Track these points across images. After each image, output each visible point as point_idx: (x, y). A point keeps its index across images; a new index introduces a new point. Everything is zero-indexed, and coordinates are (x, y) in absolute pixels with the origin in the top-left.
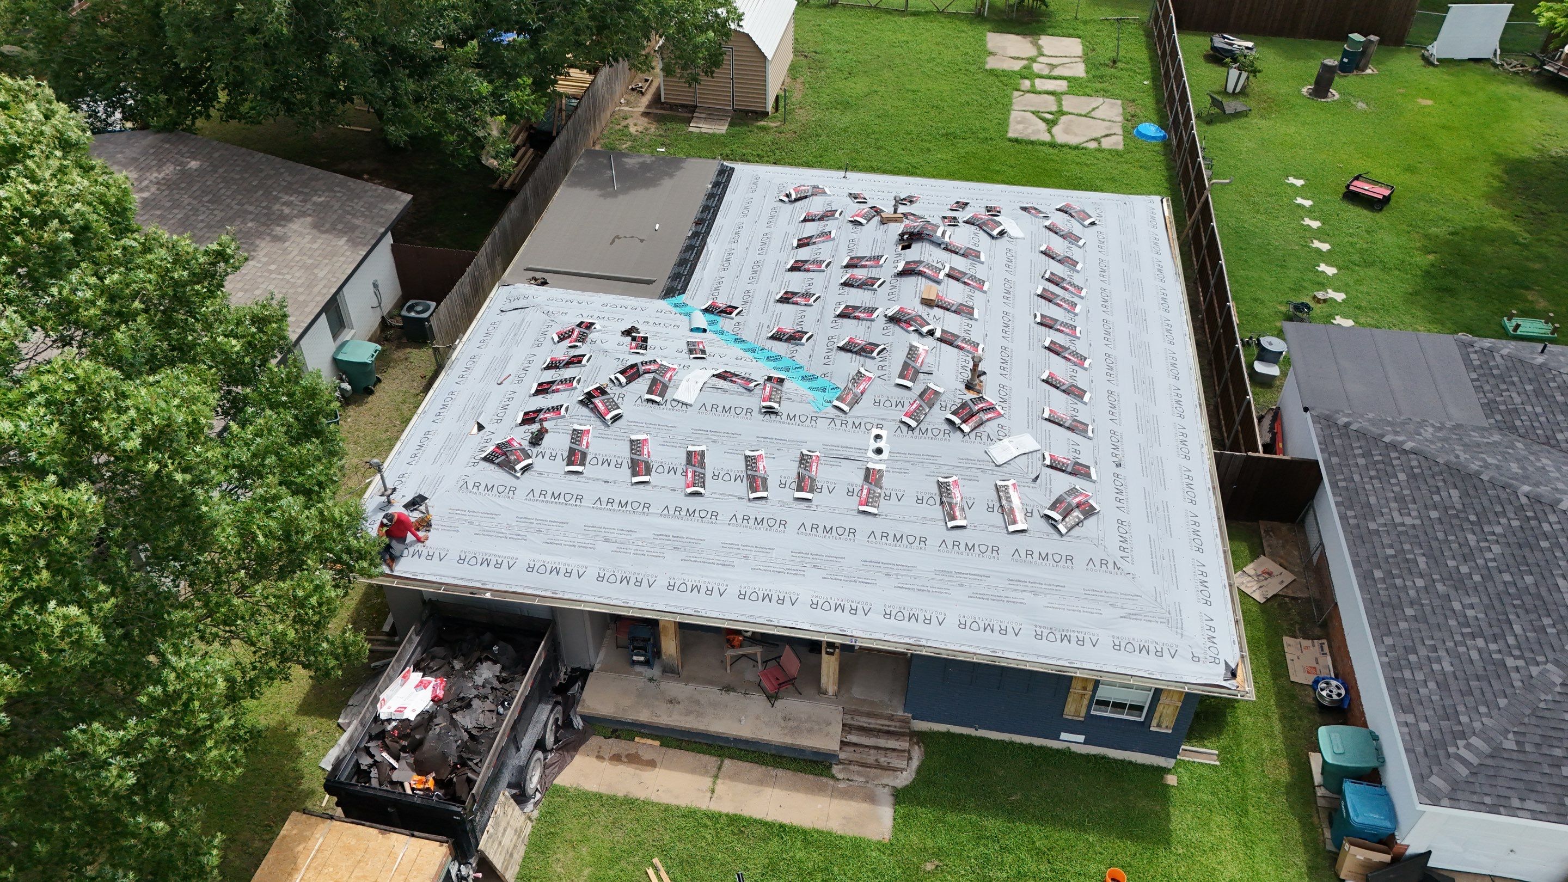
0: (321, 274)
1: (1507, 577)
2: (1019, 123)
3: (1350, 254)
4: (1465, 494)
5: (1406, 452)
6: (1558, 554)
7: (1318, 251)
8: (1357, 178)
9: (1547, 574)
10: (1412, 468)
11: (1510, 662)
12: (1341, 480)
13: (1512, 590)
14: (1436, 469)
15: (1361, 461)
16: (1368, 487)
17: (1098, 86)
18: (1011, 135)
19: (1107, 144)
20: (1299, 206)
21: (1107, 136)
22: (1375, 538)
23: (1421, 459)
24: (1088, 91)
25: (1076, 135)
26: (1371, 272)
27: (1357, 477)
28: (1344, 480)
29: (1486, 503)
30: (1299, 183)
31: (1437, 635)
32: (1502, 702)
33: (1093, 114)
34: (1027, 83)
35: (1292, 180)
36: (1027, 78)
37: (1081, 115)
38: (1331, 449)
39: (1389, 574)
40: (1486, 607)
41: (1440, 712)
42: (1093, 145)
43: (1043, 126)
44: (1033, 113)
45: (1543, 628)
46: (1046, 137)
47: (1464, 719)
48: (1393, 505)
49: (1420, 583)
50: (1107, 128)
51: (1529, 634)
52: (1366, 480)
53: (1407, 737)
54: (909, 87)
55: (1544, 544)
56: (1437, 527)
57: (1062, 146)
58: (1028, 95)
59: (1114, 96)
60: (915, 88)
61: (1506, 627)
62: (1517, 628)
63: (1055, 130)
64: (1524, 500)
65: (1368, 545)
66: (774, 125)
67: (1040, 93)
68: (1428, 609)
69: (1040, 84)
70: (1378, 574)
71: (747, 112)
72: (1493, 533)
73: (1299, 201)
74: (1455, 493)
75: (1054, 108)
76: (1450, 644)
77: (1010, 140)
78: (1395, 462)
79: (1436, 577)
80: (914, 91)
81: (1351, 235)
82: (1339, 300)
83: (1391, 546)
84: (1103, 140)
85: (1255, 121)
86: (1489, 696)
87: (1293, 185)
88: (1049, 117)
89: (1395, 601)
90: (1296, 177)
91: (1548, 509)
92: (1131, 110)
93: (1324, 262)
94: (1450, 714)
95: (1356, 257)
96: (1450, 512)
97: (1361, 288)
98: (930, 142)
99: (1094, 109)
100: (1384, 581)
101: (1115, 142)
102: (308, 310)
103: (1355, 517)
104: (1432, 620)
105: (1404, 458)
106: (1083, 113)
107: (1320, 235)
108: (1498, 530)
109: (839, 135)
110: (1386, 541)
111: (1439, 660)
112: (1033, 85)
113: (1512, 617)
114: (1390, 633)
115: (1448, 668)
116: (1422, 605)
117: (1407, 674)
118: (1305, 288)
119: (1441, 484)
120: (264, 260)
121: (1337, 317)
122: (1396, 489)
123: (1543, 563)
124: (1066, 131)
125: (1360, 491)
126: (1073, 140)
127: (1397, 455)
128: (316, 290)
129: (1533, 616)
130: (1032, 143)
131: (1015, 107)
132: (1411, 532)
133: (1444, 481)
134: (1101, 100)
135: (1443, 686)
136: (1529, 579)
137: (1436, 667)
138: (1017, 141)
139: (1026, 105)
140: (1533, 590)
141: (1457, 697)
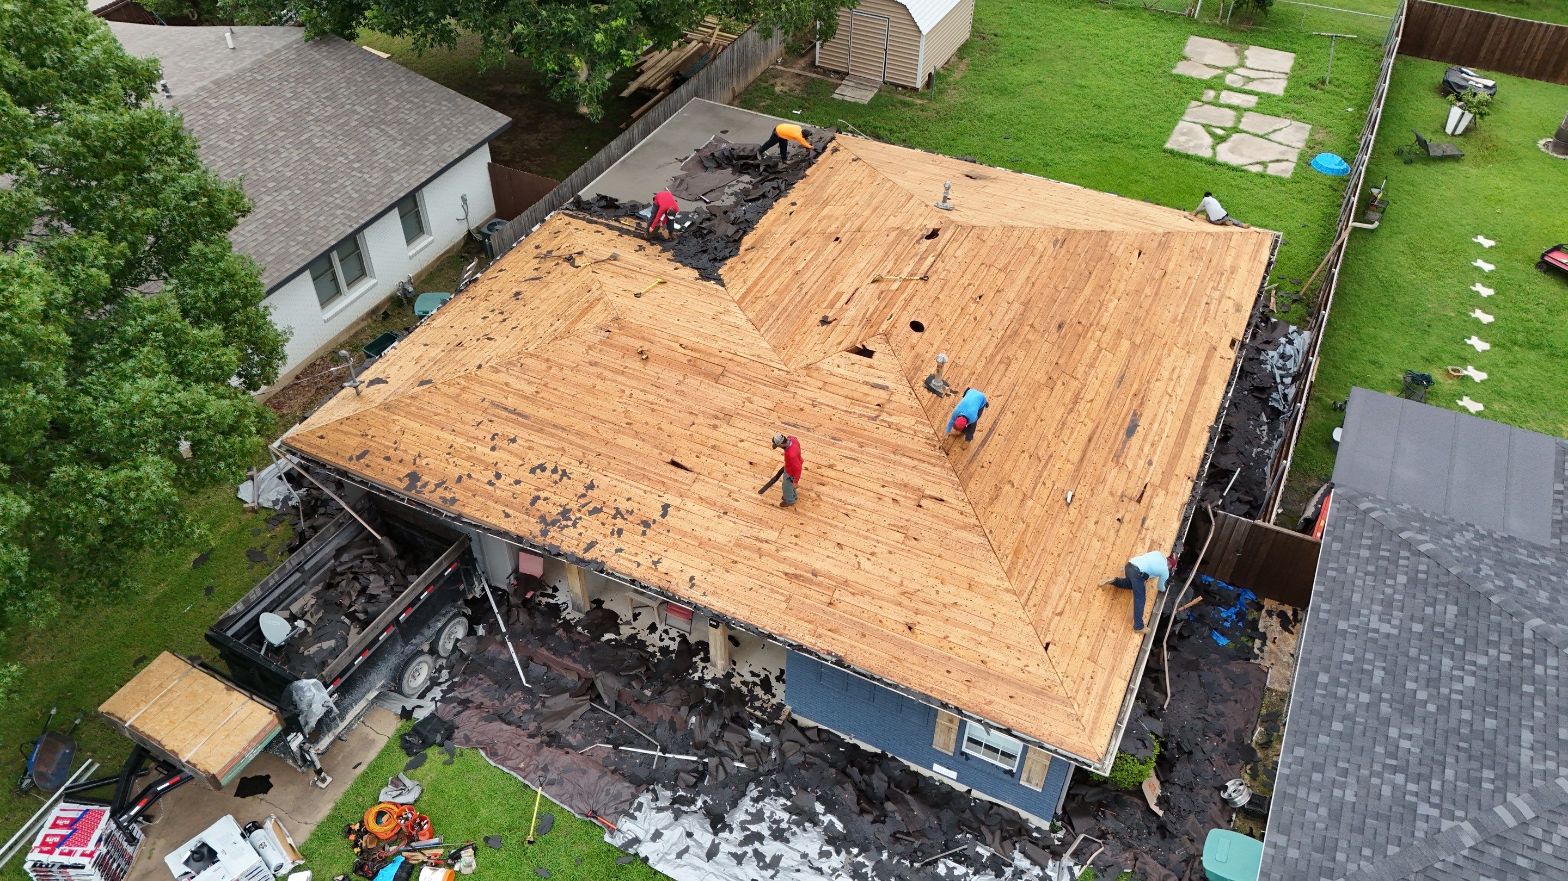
2: (1183, 134)
5: (1420, 553)
7: (1477, 321)
8: (1557, 248)
9: (1514, 721)
10: (1418, 572)
11: (1423, 809)
12: (1332, 569)
13: (1465, 731)
14: (1444, 579)
15: (1364, 553)
16: (1359, 582)
17: (1292, 106)
18: (1168, 145)
19: (1272, 170)
20: (1478, 269)
21: (1278, 161)
24: (1277, 110)
25: (1242, 155)
30: (1488, 243)
32: (1392, 850)
33: (1272, 137)
34: (1211, 94)
35: (1481, 239)
36: (1211, 88)
37: (1256, 135)
42: (1257, 169)
43: (1208, 140)
44: (1204, 126)
46: (1207, 153)
50: (1280, 153)
51: (1459, 784)
52: (1360, 574)
53: (1269, 860)
58: (1207, 106)
59: (1304, 120)
69: (1226, 97)
71: (897, 86)
73: (1480, 263)
74: (1452, 610)
75: (1229, 124)
76: (1365, 772)
77: (1165, 151)
78: (1401, 562)
79: (1385, 696)
80: (1082, 87)
81: (1527, 311)
82: (1477, 380)
83: (1352, 652)
84: (1270, 165)
85: (1465, 168)
87: (1480, 245)
88: (1220, 132)
89: (1327, 712)
90: (1487, 237)
92: (1319, 137)
93: (1477, 334)
95: (1520, 337)
96: (1437, 629)
97: (1511, 371)
99: (1275, 131)
100: (1325, 686)
101: (1285, 170)
103: (1329, 611)
104: (1358, 742)
106: (1260, 133)
107: (1487, 305)
110: (1349, 645)
111: (1343, 787)
112: (1217, 97)
114: (1303, 744)
118: (1440, 359)
121: (1465, 398)
122: (1389, 591)
124: (1232, 151)
126: (1235, 160)
127: (1407, 554)
128: (387, 192)
130: (1188, 157)
131: (1186, 118)
134: (1288, 121)
138: (1172, 152)
139: (1199, 117)
140: (1489, 736)
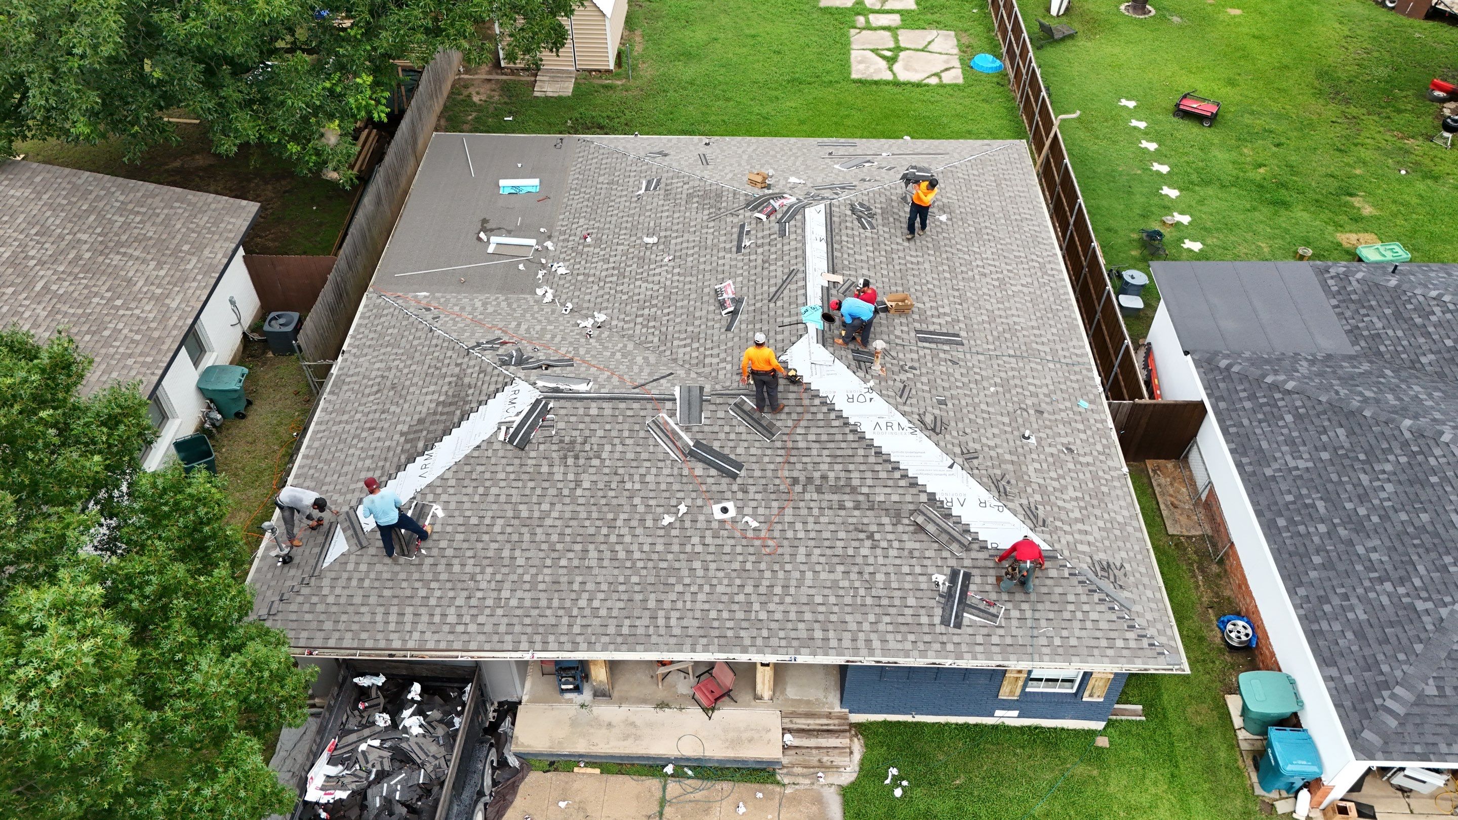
0: (174, 305)
1: (1403, 516)
2: (860, 62)
3: (1188, 174)
4: (1351, 433)
5: (1289, 392)
6: (1449, 489)
7: (1158, 173)
8: (1185, 97)
9: (1440, 510)
10: (1297, 408)
11: (1420, 605)
12: (1231, 426)
13: (1410, 530)
14: (1319, 408)
15: (1248, 405)
16: (1258, 431)
17: (929, 16)
18: (854, 76)
19: (947, 78)
20: (1135, 128)
21: (947, 70)
22: (1273, 485)
23: (1305, 399)
24: (921, 23)
25: (916, 71)
26: (1210, 191)
27: (1246, 422)
28: (1234, 425)
29: (1373, 442)
30: (1131, 104)
31: (1348, 582)
32: (1419, 648)
33: (930, 48)
34: (861, 20)
35: (1124, 102)
36: (859, 14)
37: (918, 50)
38: (1217, 394)
39: (1291, 521)
40: (1389, 548)
41: (1361, 662)
42: (934, 81)
43: (883, 64)
44: (872, 51)
45: (1445, 567)
46: (888, 76)
47: (1385, 668)
48: (1285, 448)
49: (1322, 528)
50: (947, 62)
51: (1432, 575)
52: (1255, 424)
53: (1335, 692)
54: (747, 32)
55: (1434, 479)
56: (1330, 469)
57: (905, 84)
58: (864, 32)
59: (946, 27)
60: (753, 32)
61: (1410, 568)
62: (1421, 569)
63: (897, 67)
64: (1408, 435)
65: (1267, 492)
66: (619, 83)
67: (875, 29)
68: (1334, 555)
69: (876, 19)
70: (1281, 522)
71: (590, 71)
72: (1384, 472)
73: (1134, 123)
74: (1341, 432)
75: (892, 45)
76: (1360, 591)
77: (855, 81)
78: (1280, 403)
79: (1336, 521)
80: (753, 36)
81: (1187, 154)
82: (1186, 223)
83: (1290, 492)
84: (943, 75)
85: (1082, 42)
86: (1404, 641)
87: (1125, 107)
88: (888, 54)
89: (1302, 550)
90: (1128, 99)
91: (1432, 443)
92: (965, 40)
93: (1166, 184)
94: (1370, 665)
95: (1194, 177)
96: (1340, 452)
97: (1204, 209)
98: (776, 89)
99: (930, 43)
100: (1287, 529)
101: (955, 76)
102: (165, 347)
103: (1251, 464)
104: (1341, 567)
105: (1287, 398)
106: (921, 47)
107: (1159, 156)
108: (1388, 467)
109: (685, 89)
110: (1284, 487)
111: (1352, 609)
112: (867, 21)
113: (1415, 558)
114: (1301, 584)
115: (1363, 617)
116: (1327, 552)
117: (1325, 626)
118: (1153, 213)
119: (1326, 423)
120: (109, 295)
121: (1186, 241)
122: (1285, 431)
123: (1434, 499)
124: (907, 68)
125: (1251, 436)
126: (915, 77)
127: (1280, 396)
128: (171, 323)
129: (1433, 555)
130: (876, 83)
131: (854, 46)
132: (1306, 476)
133: (1329, 420)
134: (935, 32)
135: (1360, 635)
136: (1425, 517)
137: (1351, 616)
138: (860, 81)
139: (863, 44)
140: (1430, 528)
141: (1375, 645)
